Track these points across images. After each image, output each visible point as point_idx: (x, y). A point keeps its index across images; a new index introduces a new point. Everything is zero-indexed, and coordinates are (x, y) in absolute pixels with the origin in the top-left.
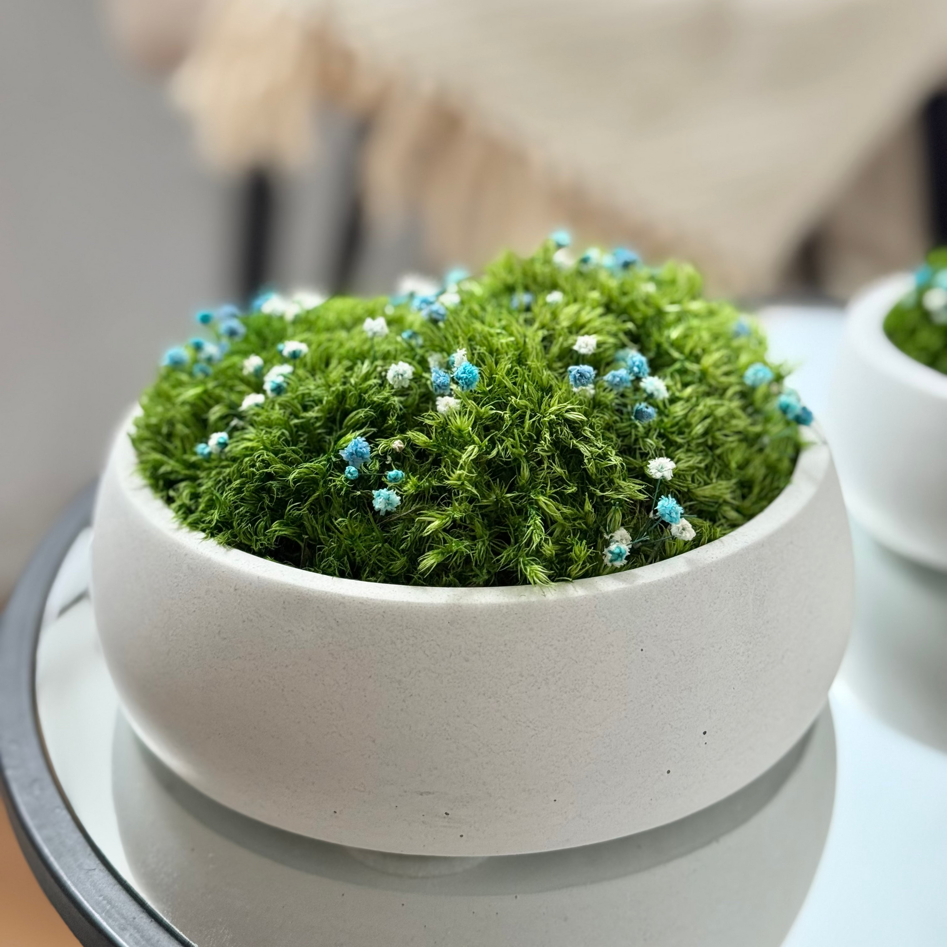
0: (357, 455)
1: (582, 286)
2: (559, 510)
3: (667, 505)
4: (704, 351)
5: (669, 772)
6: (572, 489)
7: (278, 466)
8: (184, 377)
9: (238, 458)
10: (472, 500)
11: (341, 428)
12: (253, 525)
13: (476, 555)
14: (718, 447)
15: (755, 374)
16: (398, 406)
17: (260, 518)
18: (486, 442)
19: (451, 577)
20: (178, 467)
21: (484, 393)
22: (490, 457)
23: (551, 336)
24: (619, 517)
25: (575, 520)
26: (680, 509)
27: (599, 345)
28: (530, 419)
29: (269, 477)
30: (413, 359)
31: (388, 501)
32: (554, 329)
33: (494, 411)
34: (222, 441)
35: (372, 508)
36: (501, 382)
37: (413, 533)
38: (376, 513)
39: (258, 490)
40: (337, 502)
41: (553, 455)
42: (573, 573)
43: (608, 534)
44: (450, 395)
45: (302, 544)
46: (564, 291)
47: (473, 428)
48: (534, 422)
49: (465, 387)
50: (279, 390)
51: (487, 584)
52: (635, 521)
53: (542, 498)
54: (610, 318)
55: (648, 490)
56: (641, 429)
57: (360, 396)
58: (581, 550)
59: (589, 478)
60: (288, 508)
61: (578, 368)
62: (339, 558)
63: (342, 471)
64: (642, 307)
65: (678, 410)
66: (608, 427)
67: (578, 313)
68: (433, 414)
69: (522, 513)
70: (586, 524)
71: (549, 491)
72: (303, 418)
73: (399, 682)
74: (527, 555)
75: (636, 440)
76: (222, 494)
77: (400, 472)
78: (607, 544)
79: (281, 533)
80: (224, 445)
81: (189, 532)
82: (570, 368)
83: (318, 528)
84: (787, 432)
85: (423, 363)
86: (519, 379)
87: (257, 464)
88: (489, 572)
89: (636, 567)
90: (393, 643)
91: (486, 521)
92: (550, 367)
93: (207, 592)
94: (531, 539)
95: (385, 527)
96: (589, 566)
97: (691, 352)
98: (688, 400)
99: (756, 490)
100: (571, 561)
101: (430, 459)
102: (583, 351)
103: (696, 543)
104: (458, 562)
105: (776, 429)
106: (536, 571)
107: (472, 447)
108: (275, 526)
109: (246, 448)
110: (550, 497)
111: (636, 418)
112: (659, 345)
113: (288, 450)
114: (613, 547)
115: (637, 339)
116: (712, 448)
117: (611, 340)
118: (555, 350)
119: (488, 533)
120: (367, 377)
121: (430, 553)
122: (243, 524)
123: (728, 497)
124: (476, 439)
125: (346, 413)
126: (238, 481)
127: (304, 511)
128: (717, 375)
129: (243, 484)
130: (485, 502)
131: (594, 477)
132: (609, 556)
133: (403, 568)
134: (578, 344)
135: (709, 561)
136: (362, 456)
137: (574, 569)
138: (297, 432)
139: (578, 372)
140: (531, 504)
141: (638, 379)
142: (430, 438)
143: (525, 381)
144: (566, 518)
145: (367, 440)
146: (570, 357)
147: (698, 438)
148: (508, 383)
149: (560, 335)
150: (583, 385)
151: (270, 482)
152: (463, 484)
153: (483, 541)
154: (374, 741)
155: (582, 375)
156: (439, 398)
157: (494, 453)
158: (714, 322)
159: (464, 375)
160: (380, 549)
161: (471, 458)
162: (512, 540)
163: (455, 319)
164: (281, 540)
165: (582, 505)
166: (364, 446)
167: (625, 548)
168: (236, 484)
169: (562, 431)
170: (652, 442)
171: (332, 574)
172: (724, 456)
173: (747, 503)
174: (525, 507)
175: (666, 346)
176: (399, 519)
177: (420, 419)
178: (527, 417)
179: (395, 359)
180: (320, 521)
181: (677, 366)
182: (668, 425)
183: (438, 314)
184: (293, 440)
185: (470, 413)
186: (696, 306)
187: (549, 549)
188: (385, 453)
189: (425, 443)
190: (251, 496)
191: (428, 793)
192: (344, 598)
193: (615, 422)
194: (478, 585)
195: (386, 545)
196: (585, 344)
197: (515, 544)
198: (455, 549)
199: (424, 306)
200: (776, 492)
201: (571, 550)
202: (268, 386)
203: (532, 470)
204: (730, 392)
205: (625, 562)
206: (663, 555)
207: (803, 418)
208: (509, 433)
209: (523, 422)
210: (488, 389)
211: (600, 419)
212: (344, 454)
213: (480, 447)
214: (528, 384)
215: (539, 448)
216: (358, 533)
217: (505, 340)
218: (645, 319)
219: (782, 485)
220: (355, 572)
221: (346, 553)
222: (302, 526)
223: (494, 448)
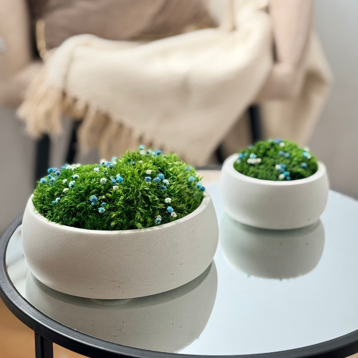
0: (94, 200)
1: (147, 159)
2: (144, 211)
3: (170, 208)
4: (178, 174)
5: (173, 274)
6: (147, 206)
7: (74, 204)
8: (47, 186)
9: (63, 203)
10: (123, 209)
11: (89, 195)
12: (68, 219)
13: (124, 222)
14: (182, 196)
15: (191, 179)
16: (103, 188)
17: (70, 217)
18: (125, 195)
19: (118, 228)
20: (47, 207)
21: (124, 184)
22: (127, 199)
23: (140, 170)
24: (158, 212)
25: (148, 213)
26: (173, 209)
27: (152, 172)
28: (136, 190)
29: (71, 207)
30: (106, 177)
31: (102, 210)
32: (141, 169)
33: (127, 188)
34: (59, 199)
35: (98, 212)
36: (128, 181)
37: (108, 218)
38: (99, 214)
39: (69, 211)
40: (89, 212)
41: (142, 198)
42: (148, 226)
43: (156, 216)
44: (116, 185)
45: (81, 223)
46: (143, 160)
47: (122, 192)
48: (137, 190)
49: (120, 183)
50: (73, 186)
51: (127, 229)
52: (162, 214)
53: (140, 208)
54: (155, 166)
55: (165, 206)
56: (163, 192)
57: (94, 186)
58: (149, 220)
59: (151, 203)
60: (77, 214)
61: (147, 177)
62: (90, 225)
63: (91, 204)
64: (163, 163)
65: (172, 187)
66: (155, 192)
67: (147, 165)
68: (112, 189)
69: (135, 212)
70: (150, 214)
71: (141, 206)
72: (79, 193)
73: (107, 254)
74: (137, 221)
75: (162, 195)
76: (60, 212)
77: (105, 203)
78: (156, 218)
79: (75, 220)
80: (59, 200)
81: (52, 222)
82: (145, 177)
83: (85, 219)
84: (199, 193)
85: (109, 178)
86: (133, 181)
87: (69, 204)
88: (127, 227)
89: (163, 224)
90: (105, 244)
91: (126, 215)
92: (140, 178)
93: (57, 236)
94: (137, 217)
95: (101, 218)
96: (151, 224)
97: (175, 173)
98: (174, 185)
99: (192, 207)
100: (147, 223)
101: (112, 201)
102: (148, 173)
103: (177, 218)
104: (120, 225)
105: (197, 192)
106: (139, 225)
107: (122, 196)
108: (74, 219)
109: (65, 201)
110: (142, 208)
111: (162, 189)
112: (167, 172)
113: (76, 201)
114: (157, 219)
115: (161, 171)
116: (181, 196)
117: (155, 171)
118: (141, 174)
119: (127, 217)
120: (95, 182)
121: (113, 222)
122: (66, 219)
123: (185, 208)
124: (123, 194)
125: (90, 191)
126: (64, 209)
127: (81, 214)
128: (182, 179)
129: (65, 209)
130: (126, 210)
131: (152, 203)
132: (156, 221)
133: (106, 227)
134: (147, 172)
135: (181, 222)
136: (95, 200)
137: (148, 225)
138: (78, 196)
139: (147, 178)
140: (137, 210)
141: (162, 180)
142: (112, 195)
143: (134, 181)
144: (145, 213)
145: (96, 196)
146: (145, 175)
147: (177, 194)
148: (130, 181)
149: (142, 170)
150: (148, 181)
151: (72, 208)
152: (120, 205)
153: (126, 219)
154: (101, 269)
155: (148, 179)
156: (113, 186)
157: (128, 198)
158: (181, 167)
159: (120, 180)
160: (100, 223)
161: (122, 199)
162: (133, 218)
163: (116, 167)
164: (76, 222)
165: (149, 210)
166: (96, 198)
167: (160, 219)
168: (63, 209)
169: (144, 192)
170: (166, 195)
171: (89, 229)
172: (184, 198)
173: (190, 210)
174: (135, 210)
175: (168, 172)
176: (105, 215)
177: (109, 191)
178: (135, 189)
179: (102, 177)
180: (85, 217)
181: (172, 177)
182: (170, 191)
183: (112, 166)
184: (77, 198)
185: (121, 189)
186: (176, 163)
187: (142, 220)
188: (101, 200)
189: (110, 196)
190: (67, 212)
191: (114, 281)
192: (92, 234)
193: (157, 190)
194: (125, 230)
195: (102, 222)
196: (149, 172)
197: (134, 219)
198: (119, 221)
199: (108, 165)
200: (197, 207)
201: (147, 220)
202: (70, 186)
203: (137, 202)
204: (185, 183)
205: (160, 223)
206: (169, 221)
207: (203, 190)
208: (131, 193)
209: (134, 191)
210: (125, 183)
211: (153, 190)
212: (91, 200)
213: (124, 196)
214: (135, 182)
215: (139, 196)
216: (95, 219)
217: (129, 172)
218: (163, 166)
219: (198, 206)
220: (95, 228)
221: (92, 224)
222: (81, 219)
223: (127, 197)
